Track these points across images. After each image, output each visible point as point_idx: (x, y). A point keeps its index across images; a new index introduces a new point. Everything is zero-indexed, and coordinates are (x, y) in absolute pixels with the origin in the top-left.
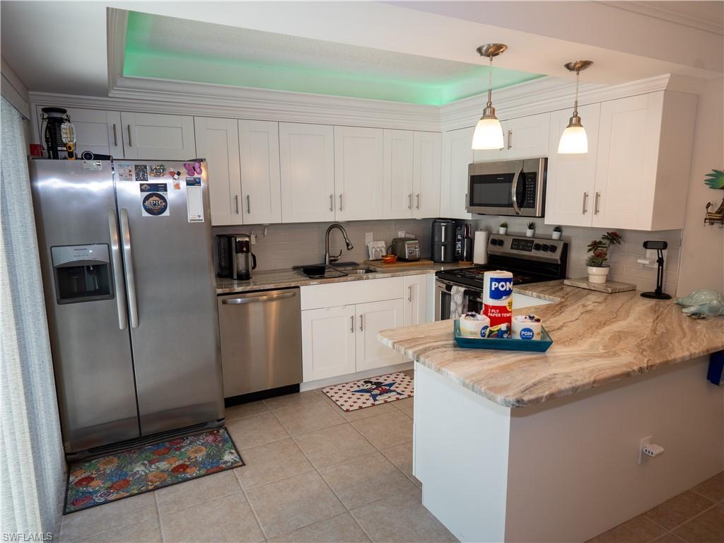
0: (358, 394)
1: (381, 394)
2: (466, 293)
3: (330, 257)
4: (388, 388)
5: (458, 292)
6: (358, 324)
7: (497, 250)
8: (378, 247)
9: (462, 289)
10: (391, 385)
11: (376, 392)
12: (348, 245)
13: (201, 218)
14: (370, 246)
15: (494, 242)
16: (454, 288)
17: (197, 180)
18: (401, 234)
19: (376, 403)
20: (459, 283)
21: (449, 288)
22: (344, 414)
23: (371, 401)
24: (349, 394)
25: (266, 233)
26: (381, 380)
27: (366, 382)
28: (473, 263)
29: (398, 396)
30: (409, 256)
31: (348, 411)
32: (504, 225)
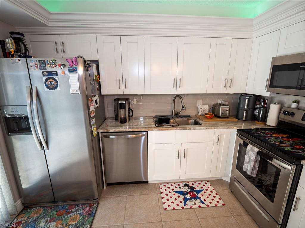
0: (177, 195)
1: (190, 199)
3: (175, 112)
4: (196, 194)
6: (182, 154)
7: (288, 118)
8: (204, 108)
9: (256, 150)
10: (199, 191)
11: (188, 196)
12: (183, 107)
13: (78, 92)
14: (199, 107)
15: (286, 113)
16: (249, 147)
17: (75, 69)
18: (219, 101)
19: (186, 207)
20: (254, 144)
21: (245, 145)
22: (163, 211)
23: (182, 205)
24: (173, 193)
26: (194, 186)
27: (186, 185)
28: (266, 124)
29: (201, 204)
31: (166, 209)
32: (297, 102)
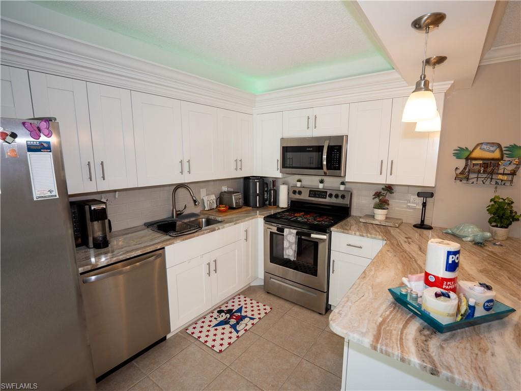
0: (220, 328)
1: (238, 323)
2: (297, 234)
3: (176, 211)
4: (239, 314)
5: (290, 233)
6: (213, 268)
7: (297, 196)
8: (209, 199)
9: (295, 231)
10: (240, 310)
11: (233, 321)
12: (195, 201)
13: (53, 194)
14: (205, 199)
15: (294, 192)
16: (286, 231)
17: (45, 145)
18: (225, 189)
19: (240, 334)
21: (281, 230)
22: (219, 356)
23: (234, 334)
24: (212, 330)
25: (117, 197)
26: (230, 307)
27: (220, 312)
29: (252, 321)
30: (236, 206)
31: (221, 351)
32: (299, 181)
